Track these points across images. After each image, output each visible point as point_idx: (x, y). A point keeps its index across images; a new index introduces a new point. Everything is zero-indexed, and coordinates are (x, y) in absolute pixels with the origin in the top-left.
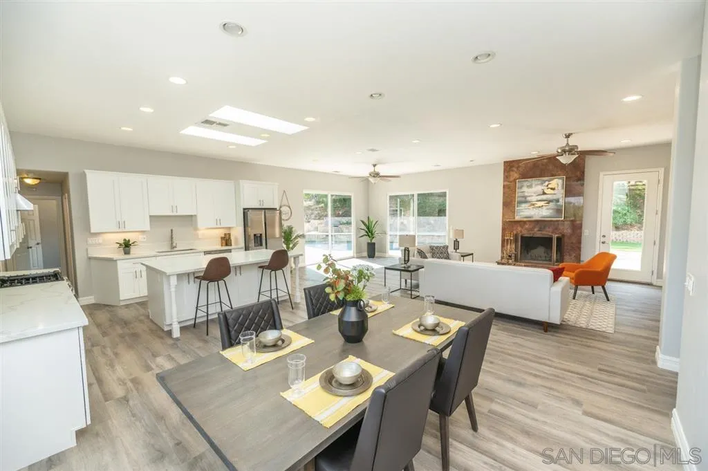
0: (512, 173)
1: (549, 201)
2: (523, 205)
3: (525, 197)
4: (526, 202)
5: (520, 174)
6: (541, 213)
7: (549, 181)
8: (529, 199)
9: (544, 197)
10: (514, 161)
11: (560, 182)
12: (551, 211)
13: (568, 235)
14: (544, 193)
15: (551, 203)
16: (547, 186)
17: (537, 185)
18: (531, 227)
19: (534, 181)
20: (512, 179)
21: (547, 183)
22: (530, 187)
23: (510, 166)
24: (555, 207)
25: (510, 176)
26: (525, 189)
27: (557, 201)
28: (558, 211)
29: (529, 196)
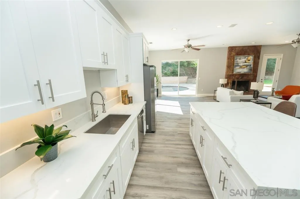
0: (232, 52)
1: (247, 66)
2: (237, 67)
3: (238, 64)
4: (238, 66)
5: (236, 53)
6: (244, 70)
7: (248, 57)
8: (239, 64)
9: (245, 64)
10: (234, 47)
11: (252, 57)
12: (248, 70)
13: (252, 79)
14: (246, 62)
15: (248, 67)
16: (247, 59)
17: (243, 58)
18: (238, 77)
19: (242, 57)
20: (232, 55)
21: (247, 58)
22: (240, 59)
23: (231, 49)
24: (249, 68)
25: (231, 54)
26: (238, 60)
27: (250, 65)
28: (251, 70)
29: (239, 63)
